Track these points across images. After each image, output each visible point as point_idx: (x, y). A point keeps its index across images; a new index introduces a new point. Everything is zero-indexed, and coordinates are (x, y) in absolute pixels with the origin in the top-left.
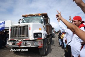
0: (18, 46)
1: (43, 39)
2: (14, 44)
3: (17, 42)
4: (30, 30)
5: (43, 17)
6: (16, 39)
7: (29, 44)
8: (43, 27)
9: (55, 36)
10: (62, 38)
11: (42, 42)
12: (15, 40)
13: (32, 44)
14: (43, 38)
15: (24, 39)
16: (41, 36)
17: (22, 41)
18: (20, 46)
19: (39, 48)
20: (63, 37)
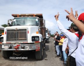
0: (15, 50)
1: (40, 43)
2: (11, 48)
3: (14, 46)
4: (28, 33)
5: (38, 19)
6: (13, 43)
7: (27, 47)
8: (39, 30)
9: (49, 41)
10: (60, 44)
11: (39, 45)
12: (11, 43)
13: (30, 47)
14: (40, 41)
15: (22, 43)
16: (38, 39)
17: (19, 44)
18: (18, 50)
19: (36, 51)
20: (62, 43)
